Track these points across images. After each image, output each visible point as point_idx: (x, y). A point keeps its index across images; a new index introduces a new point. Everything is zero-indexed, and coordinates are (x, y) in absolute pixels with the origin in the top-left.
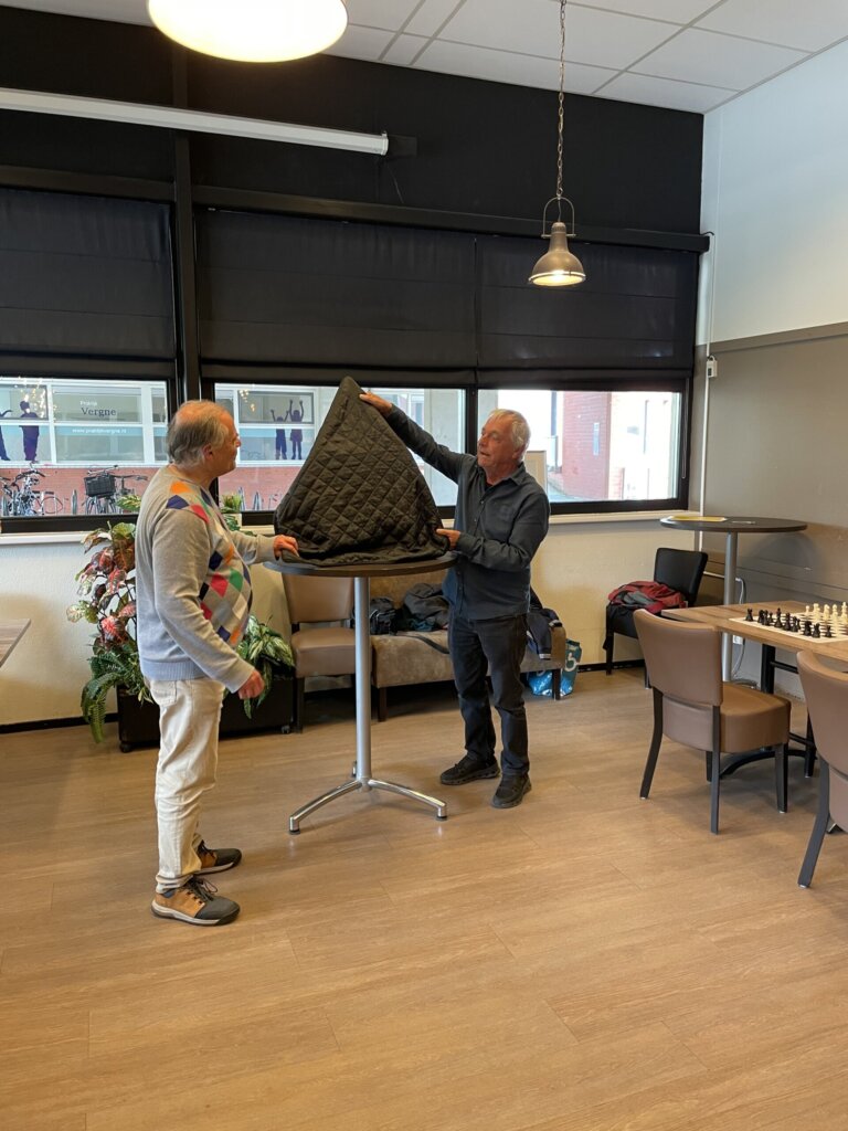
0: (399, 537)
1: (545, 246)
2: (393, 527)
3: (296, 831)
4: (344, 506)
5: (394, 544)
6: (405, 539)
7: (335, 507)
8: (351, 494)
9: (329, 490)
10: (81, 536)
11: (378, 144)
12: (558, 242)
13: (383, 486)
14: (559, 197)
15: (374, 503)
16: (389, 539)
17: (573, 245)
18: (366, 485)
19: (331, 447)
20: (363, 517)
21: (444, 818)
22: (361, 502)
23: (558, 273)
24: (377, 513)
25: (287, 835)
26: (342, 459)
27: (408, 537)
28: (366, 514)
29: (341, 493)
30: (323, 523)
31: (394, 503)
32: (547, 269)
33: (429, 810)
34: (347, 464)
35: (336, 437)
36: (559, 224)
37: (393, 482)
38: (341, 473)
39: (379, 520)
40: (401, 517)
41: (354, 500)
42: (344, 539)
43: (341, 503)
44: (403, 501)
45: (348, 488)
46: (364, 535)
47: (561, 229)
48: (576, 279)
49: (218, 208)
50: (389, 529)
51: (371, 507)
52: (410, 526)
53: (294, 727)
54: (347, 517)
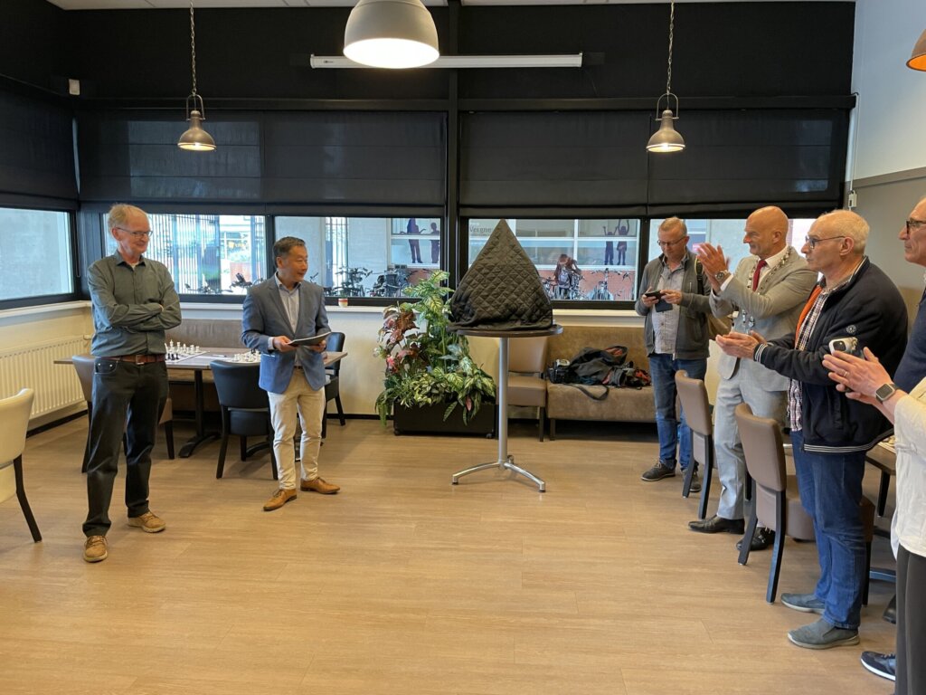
0: (519, 316)
1: (657, 127)
2: (516, 310)
3: (456, 484)
4: (487, 296)
5: (516, 321)
6: (522, 318)
7: (482, 296)
8: (492, 289)
9: (480, 286)
10: (381, 309)
11: (575, 61)
12: (666, 123)
13: (513, 285)
14: (668, 93)
15: (507, 295)
16: (513, 317)
17: (676, 126)
18: (503, 284)
19: (485, 261)
20: (498, 303)
21: (544, 491)
22: (498, 294)
23: (666, 143)
24: (507, 301)
25: (450, 484)
26: (491, 268)
27: (524, 317)
28: (500, 301)
29: (487, 289)
30: (474, 305)
31: (518, 296)
32: (659, 142)
33: (535, 486)
34: (493, 271)
35: (490, 255)
36: (667, 112)
37: (519, 283)
38: (488, 276)
39: (507, 305)
40: (521, 304)
41: (494, 292)
42: (485, 315)
43: (486, 294)
44: (523, 295)
45: (491, 285)
46: (497, 313)
47: (669, 114)
48: (678, 148)
49: (475, 112)
50: (513, 311)
51: (504, 297)
52: (526, 310)
53: (495, 435)
54: (488, 302)
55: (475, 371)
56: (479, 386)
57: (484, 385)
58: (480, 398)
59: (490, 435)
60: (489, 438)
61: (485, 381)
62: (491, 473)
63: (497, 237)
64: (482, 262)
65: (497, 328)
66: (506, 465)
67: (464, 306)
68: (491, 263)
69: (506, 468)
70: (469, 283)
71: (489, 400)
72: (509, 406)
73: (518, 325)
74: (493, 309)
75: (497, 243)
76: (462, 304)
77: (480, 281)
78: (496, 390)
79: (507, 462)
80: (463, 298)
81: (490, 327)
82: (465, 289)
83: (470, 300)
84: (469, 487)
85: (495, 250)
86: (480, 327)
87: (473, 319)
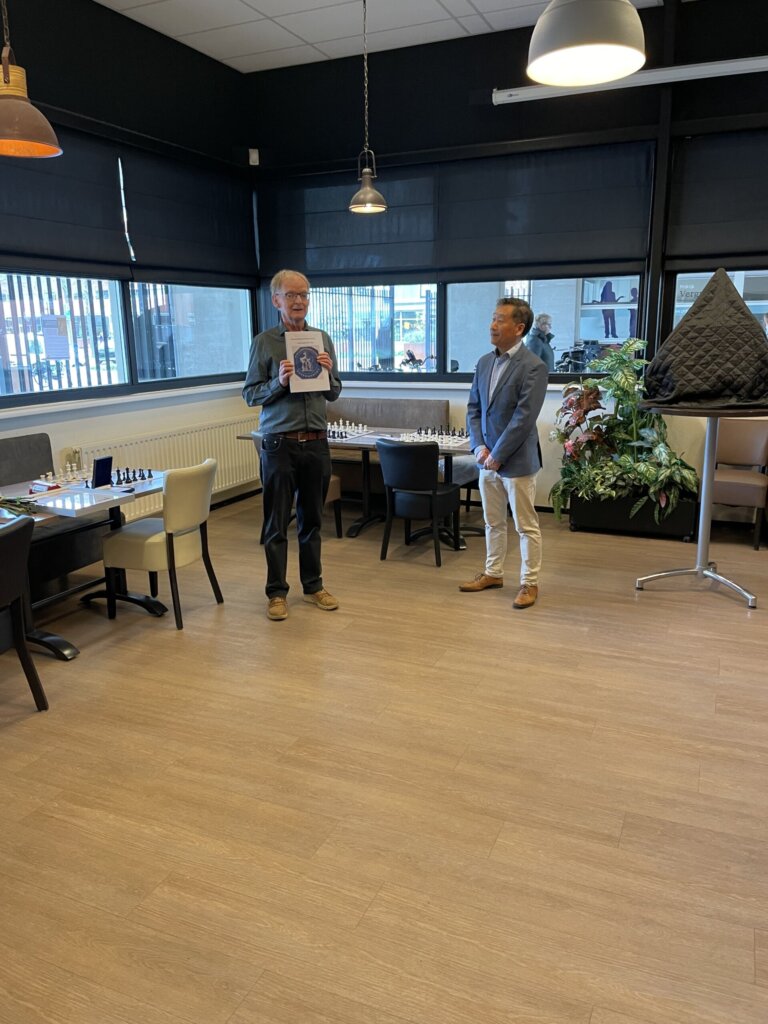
0: (735, 391)
2: (731, 383)
3: (641, 589)
4: (694, 366)
5: (731, 397)
6: (740, 393)
7: (687, 367)
8: (701, 357)
10: (561, 387)
13: (730, 352)
15: (719, 365)
16: (728, 392)
18: (715, 351)
19: (694, 322)
20: (707, 375)
21: (754, 607)
22: (708, 364)
24: (719, 372)
25: (633, 589)
26: (700, 331)
27: (742, 391)
28: (710, 372)
29: (694, 356)
30: (675, 377)
31: (736, 365)
33: (744, 601)
34: (703, 335)
35: (700, 315)
37: (738, 350)
38: (696, 341)
39: (719, 377)
40: (739, 376)
41: (702, 361)
42: (689, 389)
43: (692, 363)
44: (743, 364)
45: (700, 352)
46: (705, 387)
49: (694, 136)
50: (728, 385)
51: (716, 367)
52: (745, 383)
53: (694, 539)
54: (694, 374)
55: (674, 461)
56: (678, 478)
57: (683, 478)
58: (677, 493)
59: (688, 538)
60: (686, 541)
61: (686, 473)
62: (686, 580)
63: (712, 292)
64: (689, 324)
65: (704, 406)
66: (706, 572)
67: (662, 379)
68: (701, 324)
69: (706, 576)
70: (670, 350)
71: (689, 497)
72: (715, 503)
73: (733, 401)
74: (700, 382)
75: (712, 299)
76: (660, 376)
77: (684, 348)
78: (698, 485)
79: (708, 569)
80: (661, 369)
81: (695, 404)
82: (664, 358)
83: (670, 371)
84: (656, 594)
85: (707, 308)
86: (682, 404)
87: (672, 395)
